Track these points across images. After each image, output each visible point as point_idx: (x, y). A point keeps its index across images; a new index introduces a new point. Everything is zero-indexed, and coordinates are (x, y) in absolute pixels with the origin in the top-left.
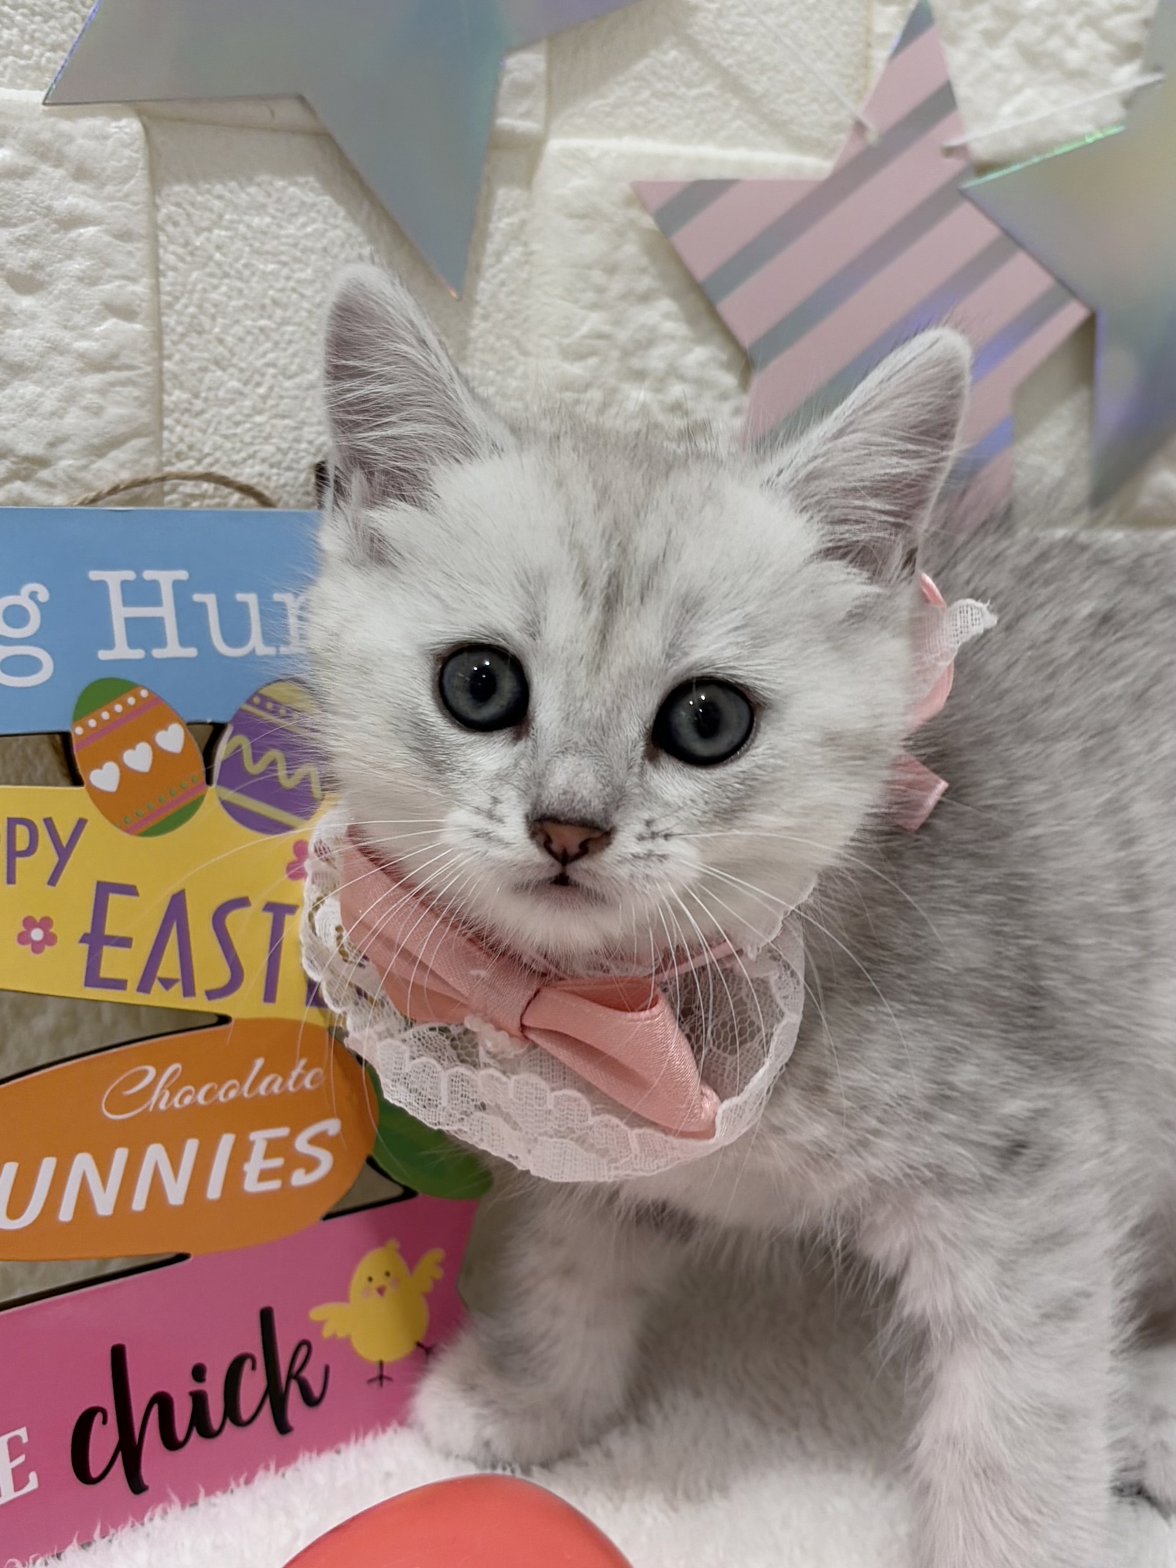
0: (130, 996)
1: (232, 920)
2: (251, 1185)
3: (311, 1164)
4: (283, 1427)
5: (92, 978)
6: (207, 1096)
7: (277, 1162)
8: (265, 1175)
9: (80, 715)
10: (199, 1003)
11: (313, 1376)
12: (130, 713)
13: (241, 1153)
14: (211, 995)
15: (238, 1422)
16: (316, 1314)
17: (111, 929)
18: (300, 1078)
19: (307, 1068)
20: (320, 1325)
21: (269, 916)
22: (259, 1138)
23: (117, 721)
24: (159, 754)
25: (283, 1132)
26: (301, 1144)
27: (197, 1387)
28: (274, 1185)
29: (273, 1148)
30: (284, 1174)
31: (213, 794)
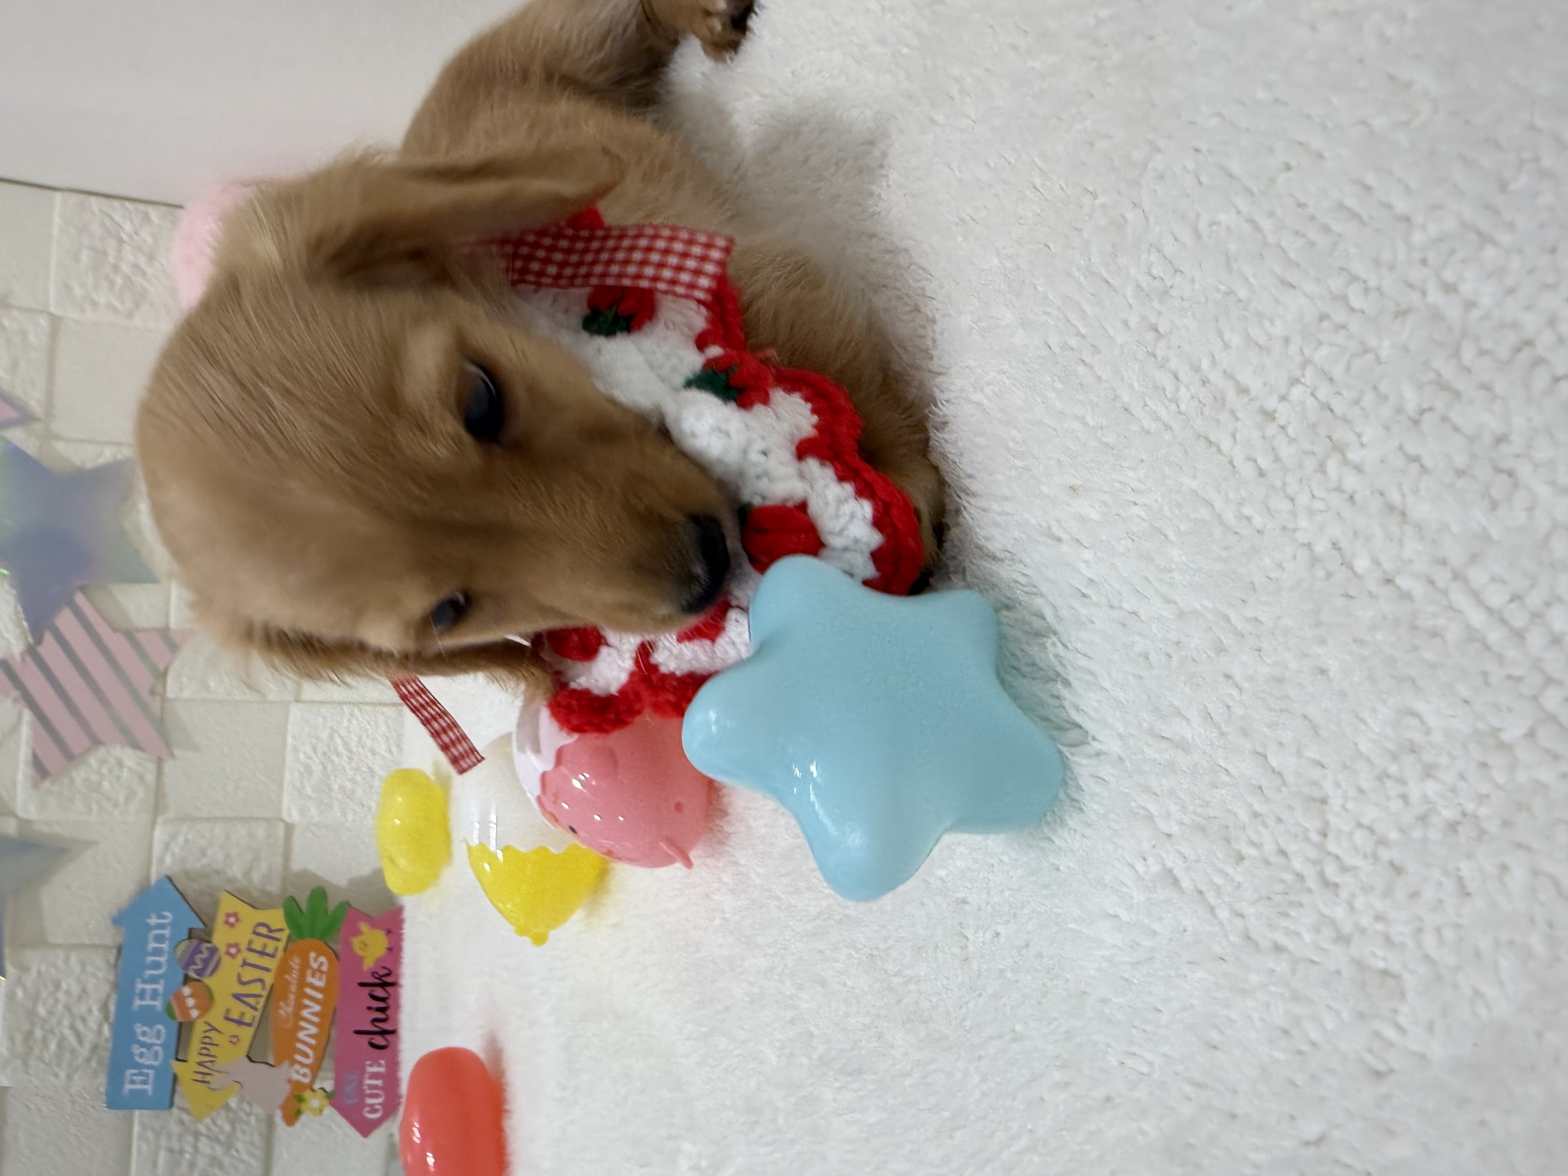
0: (258, 1014)
2: (321, 984)
3: (322, 964)
4: (392, 984)
5: (250, 1025)
6: (292, 994)
7: (318, 975)
8: (320, 979)
9: (174, 1018)
10: (265, 993)
11: (382, 972)
12: (177, 1002)
13: (312, 987)
14: (264, 988)
15: (387, 997)
16: (365, 968)
17: (237, 1017)
18: (296, 964)
19: (292, 960)
20: (369, 969)
21: (246, 968)
23: (178, 1008)
24: (192, 995)
25: (309, 972)
26: (315, 966)
27: (373, 1010)
28: (324, 977)
29: (313, 976)
30: (321, 973)
31: (205, 980)
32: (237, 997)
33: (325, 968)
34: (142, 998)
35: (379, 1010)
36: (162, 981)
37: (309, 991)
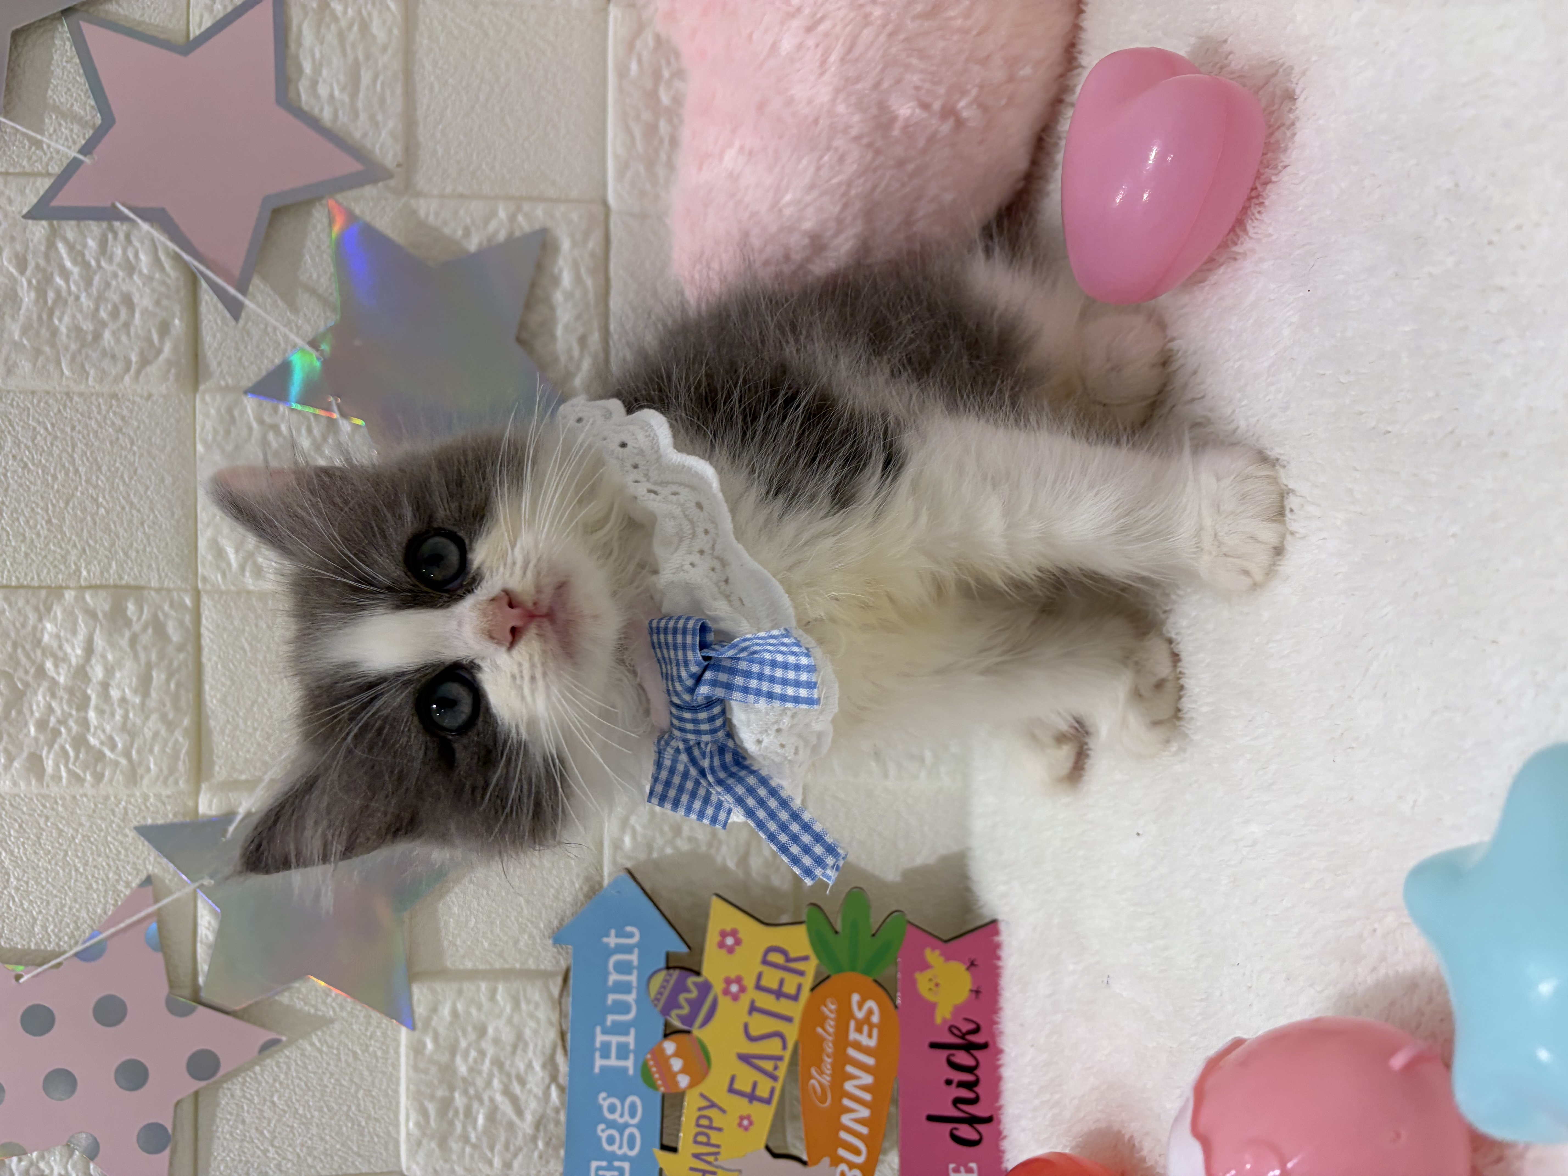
0: (778, 1086)
1: (754, 1032)
2: (872, 1043)
3: (870, 1012)
4: (984, 1046)
5: (768, 1101)
6: (828, 1056)
7: (866, 1029)
8: (870, 1036)
9: (655, 1087)
10: (787, 1055)
11: (966, 1027)
12: (657, 1065)
13: (858, 1046)
14: (784, 1047)
15: (976, 1067)
16: (938, 1020)
17: (748, 1089)
18: (831, 1011)
19: (826, 1006)
20: (945, 1021)
21: (756, 1015)
22: (853, 1035)
23: (659, 1071)
24: (676, 1054)
25: (852, 1024)
26: (860, 1015)
27: (954, 1085)
28: (875, 1032)
29: (859, 1030)
30: (871, 1026)
31: (696, 1032)
32: (745, 1058)
33: (875, 1019)
34: (606, 1055)
35: (962, 1084)
36: (633, 1031)
37: (852, 1052)
